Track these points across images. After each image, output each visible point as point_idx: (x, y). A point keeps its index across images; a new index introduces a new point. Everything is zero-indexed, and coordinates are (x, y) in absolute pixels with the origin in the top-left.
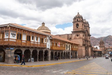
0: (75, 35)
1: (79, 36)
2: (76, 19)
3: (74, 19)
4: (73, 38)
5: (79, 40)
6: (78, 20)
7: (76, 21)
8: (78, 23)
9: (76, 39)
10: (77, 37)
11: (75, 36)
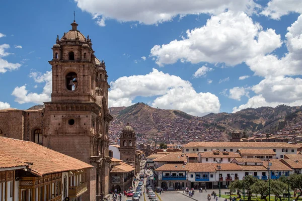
0: (60, 117)
1: (76, 125)
2: (66, 52)
3: (55, 48)
4: (50, 132)
5: (77, 140)
6: (76, 57)
7: (66, 57)
8: (74, 68)
9: (65, 134)
10: (71, 129)
11: (61, 121)
